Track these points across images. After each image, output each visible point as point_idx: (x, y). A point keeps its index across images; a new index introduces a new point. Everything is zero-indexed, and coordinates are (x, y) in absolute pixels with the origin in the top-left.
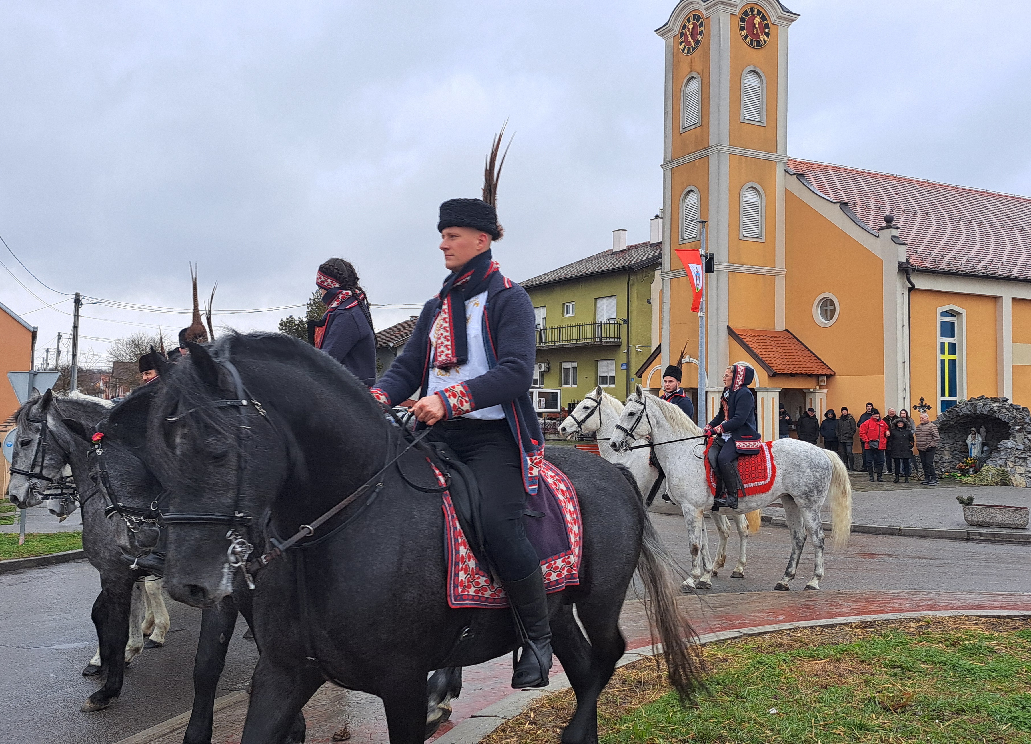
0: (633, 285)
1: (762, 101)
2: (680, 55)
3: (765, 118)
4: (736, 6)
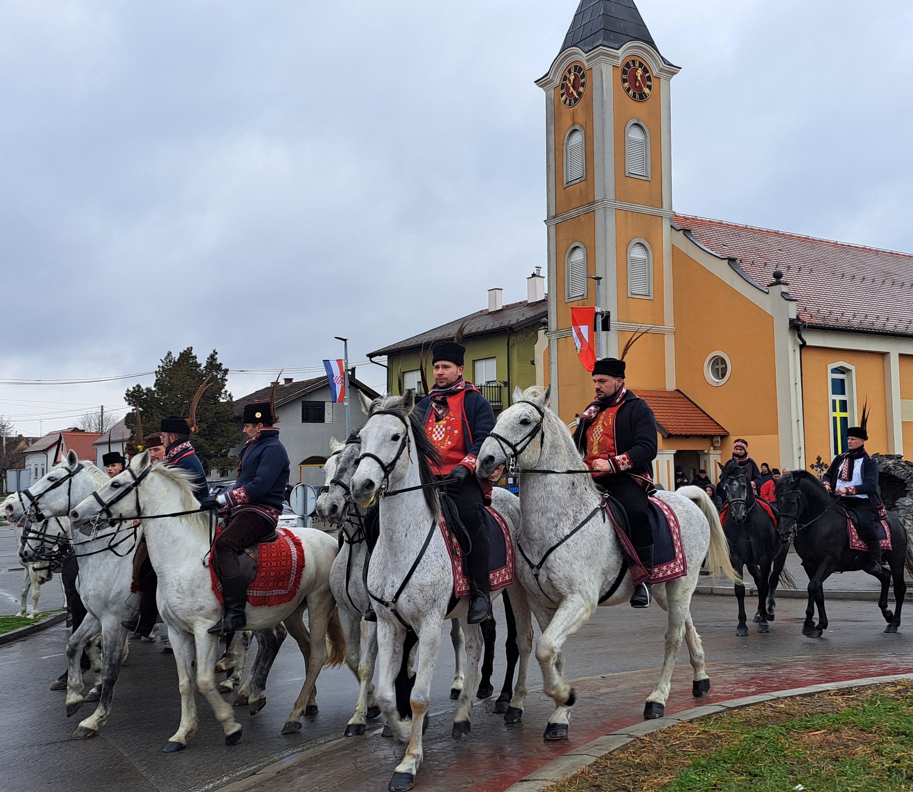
0: (513, 345)
1: (646, 155)
2: (562, 107)
3: (649, 172)
4: (617, 58)
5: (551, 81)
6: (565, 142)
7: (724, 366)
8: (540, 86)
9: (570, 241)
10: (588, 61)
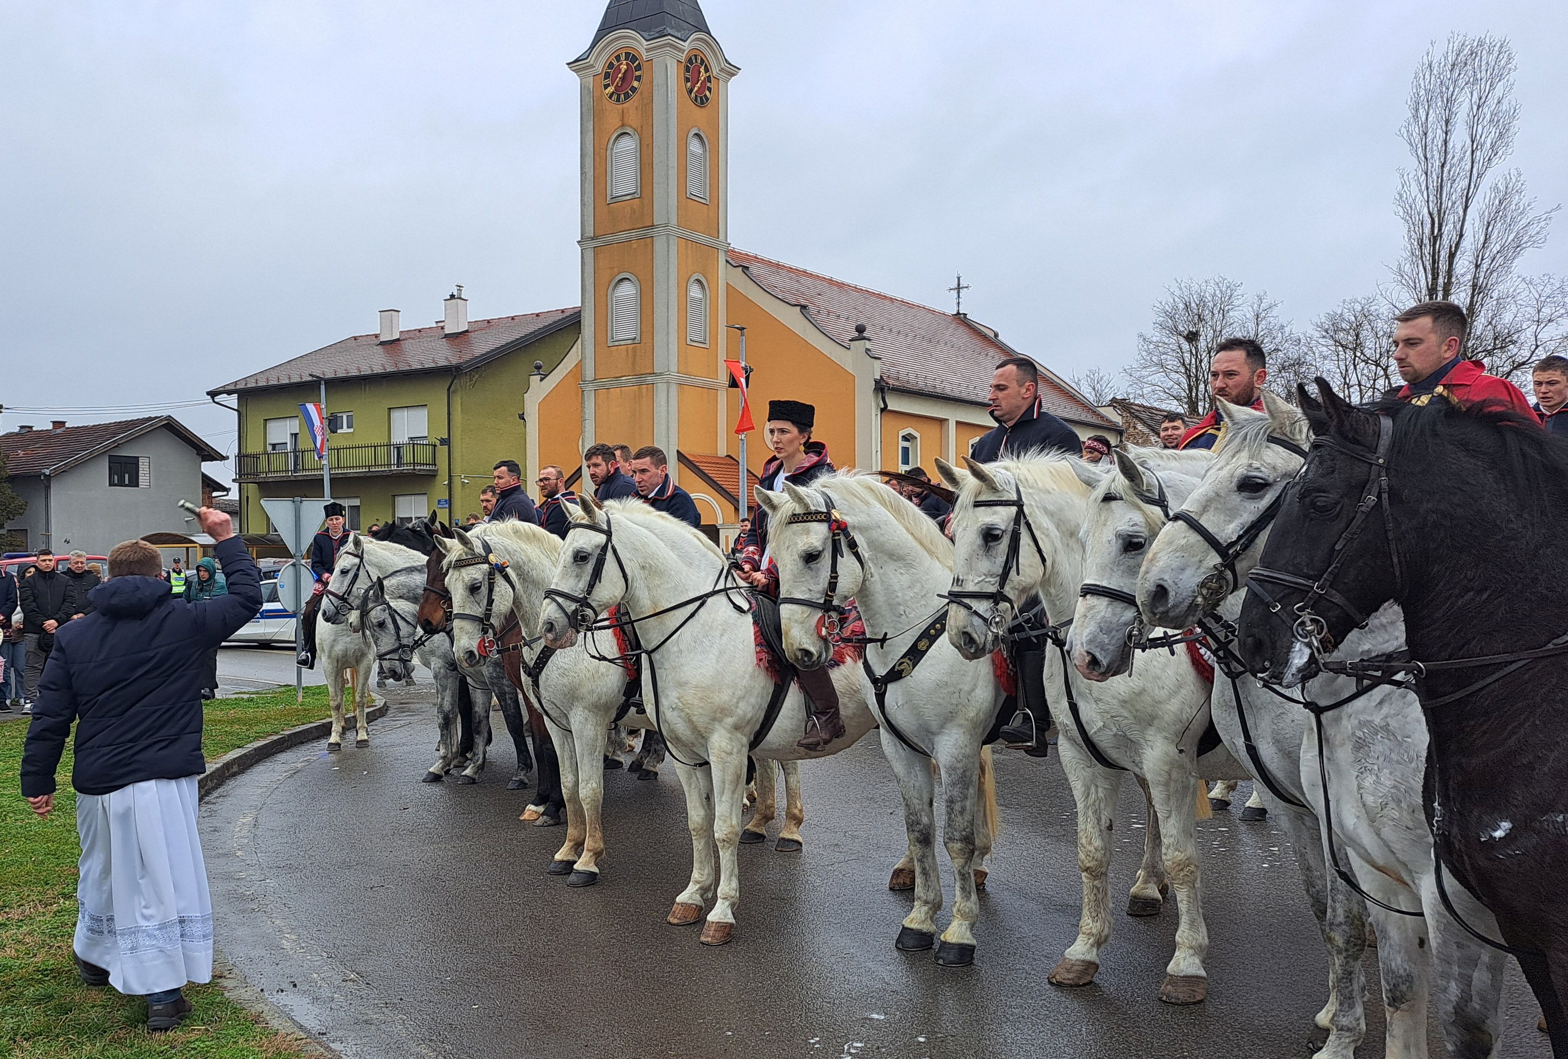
0: (456, 391)
1: (706, 173)
2: (605, 101)
3: (708, 194)
4: (683, 51)
5: (592, 66)
6: (610, 146)
8: (574, 71)
9: (616, 270)
10: (648, 50)
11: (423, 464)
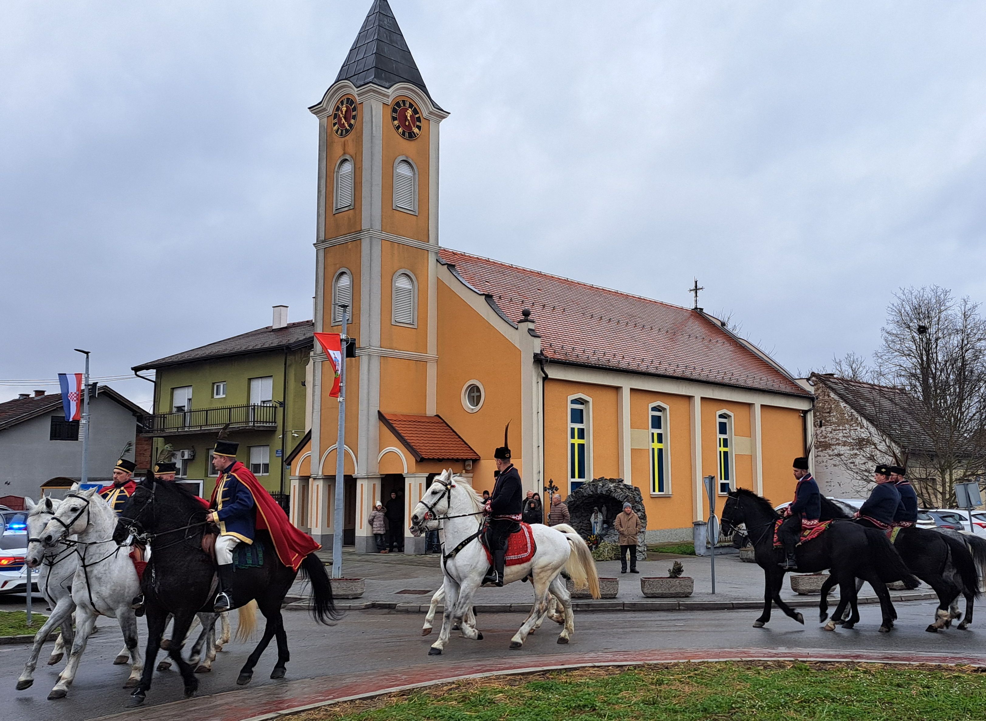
0: (290, 366)
1: (414, 191)
2: (334, 136)
3: (417, 208)
4: (388, 96)
5: (325, 110)
6: (336, 170)
7: (478, 394)
8: (314, 113)
9: (338, 266)
10: (359, 95)
11: (263, 422)
